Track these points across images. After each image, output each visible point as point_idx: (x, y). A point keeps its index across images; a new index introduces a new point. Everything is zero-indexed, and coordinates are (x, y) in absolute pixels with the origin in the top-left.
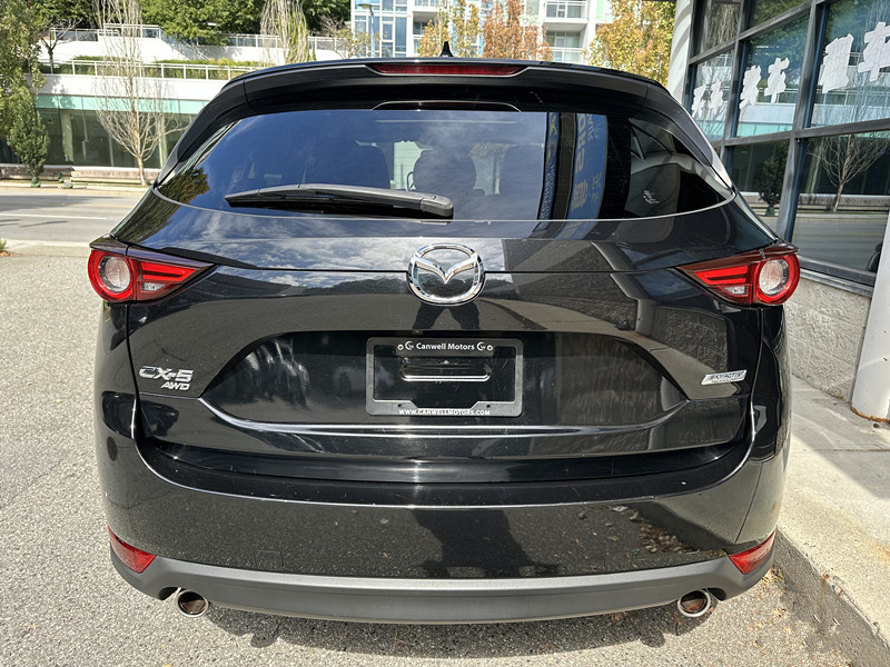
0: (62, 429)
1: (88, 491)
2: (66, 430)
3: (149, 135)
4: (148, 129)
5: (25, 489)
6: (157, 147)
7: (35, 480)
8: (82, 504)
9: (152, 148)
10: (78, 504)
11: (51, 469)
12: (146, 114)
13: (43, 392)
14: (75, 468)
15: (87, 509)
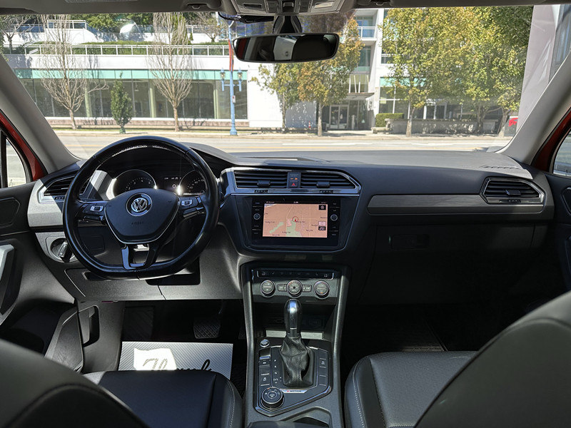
6: (83, 103)
12: (74, 80)
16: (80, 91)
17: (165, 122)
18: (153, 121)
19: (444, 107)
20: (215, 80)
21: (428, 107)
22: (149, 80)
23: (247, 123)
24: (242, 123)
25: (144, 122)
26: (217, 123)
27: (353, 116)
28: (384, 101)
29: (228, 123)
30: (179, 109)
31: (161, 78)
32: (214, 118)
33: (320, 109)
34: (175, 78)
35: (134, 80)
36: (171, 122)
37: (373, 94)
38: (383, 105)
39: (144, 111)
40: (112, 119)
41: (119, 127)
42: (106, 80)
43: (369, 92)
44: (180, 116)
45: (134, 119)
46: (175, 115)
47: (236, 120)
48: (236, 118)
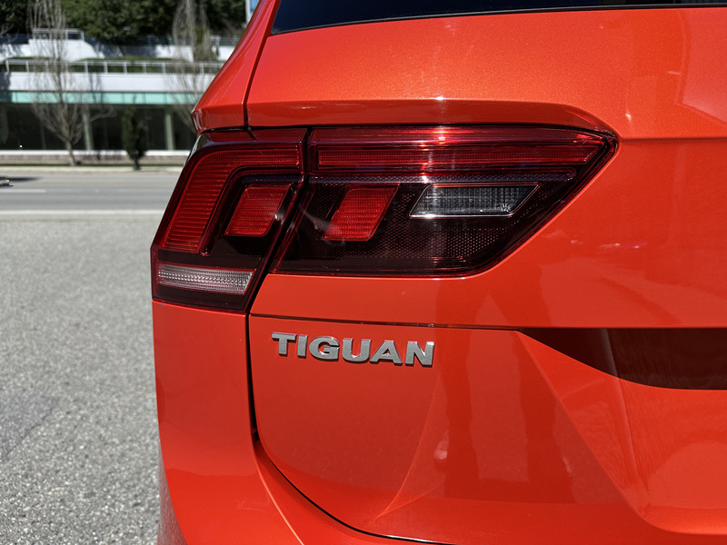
0: (46, 376)
1: (90, 442)
2: (50, 377)
5: (19, 443)
7: (27, 432)
8: (87, 457)
10: (82, 457)
11: (43, 419)
13: (18, 340)
14: (69, 417)
15: (94, 462)
22: (167, 105)
31: (181, 103)
42: (113, 105)
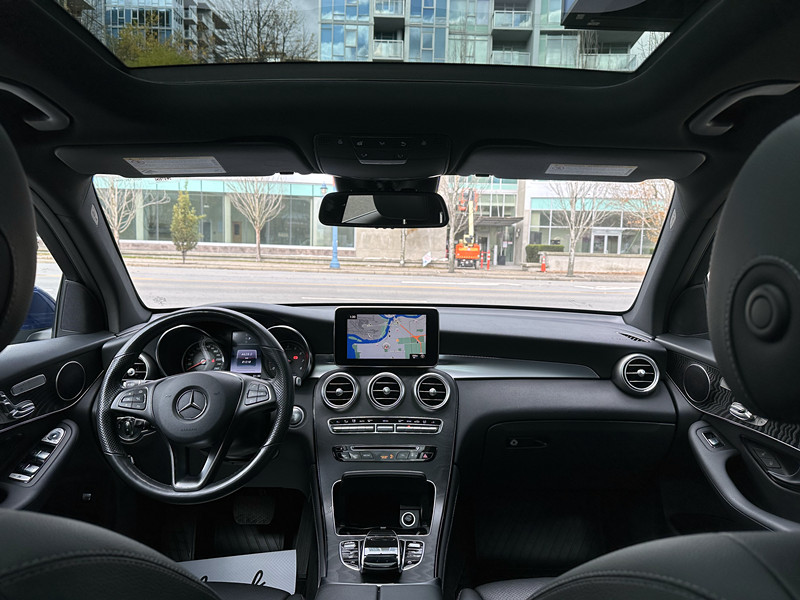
3: (126, 209)
4: (125, 204)
6: (134, 220)
9: (128, 222)
12: (124, 190)
16: (130, 206)
17: (243, 250)
18: (226, 248)
19: (616, 238)
20: (312, 197)
21: (596, 237)
22: (225, 194)
23: (353, 252)
24: (346, 252)
25: (215, 248)
26: (313, 252)
27: (496, 247)
28: (537, 227)
29: (327, 253)
30: (263, 233)
31: (240, 191)
32: (308, 244)
33: (452, 235)
34: (260, 193)
35: (204, 193)
36: (251, 248)
37: (522, 219)
38: (536, 233)
39: (214, 233)
40: (171, 243)
41: (180, 253)
42: (167, 192)
43: (516, 216)
44: (263, 240)
45: (200, 244)
46: (258, 240)
47: (339, 248)
48: (339, 245)
